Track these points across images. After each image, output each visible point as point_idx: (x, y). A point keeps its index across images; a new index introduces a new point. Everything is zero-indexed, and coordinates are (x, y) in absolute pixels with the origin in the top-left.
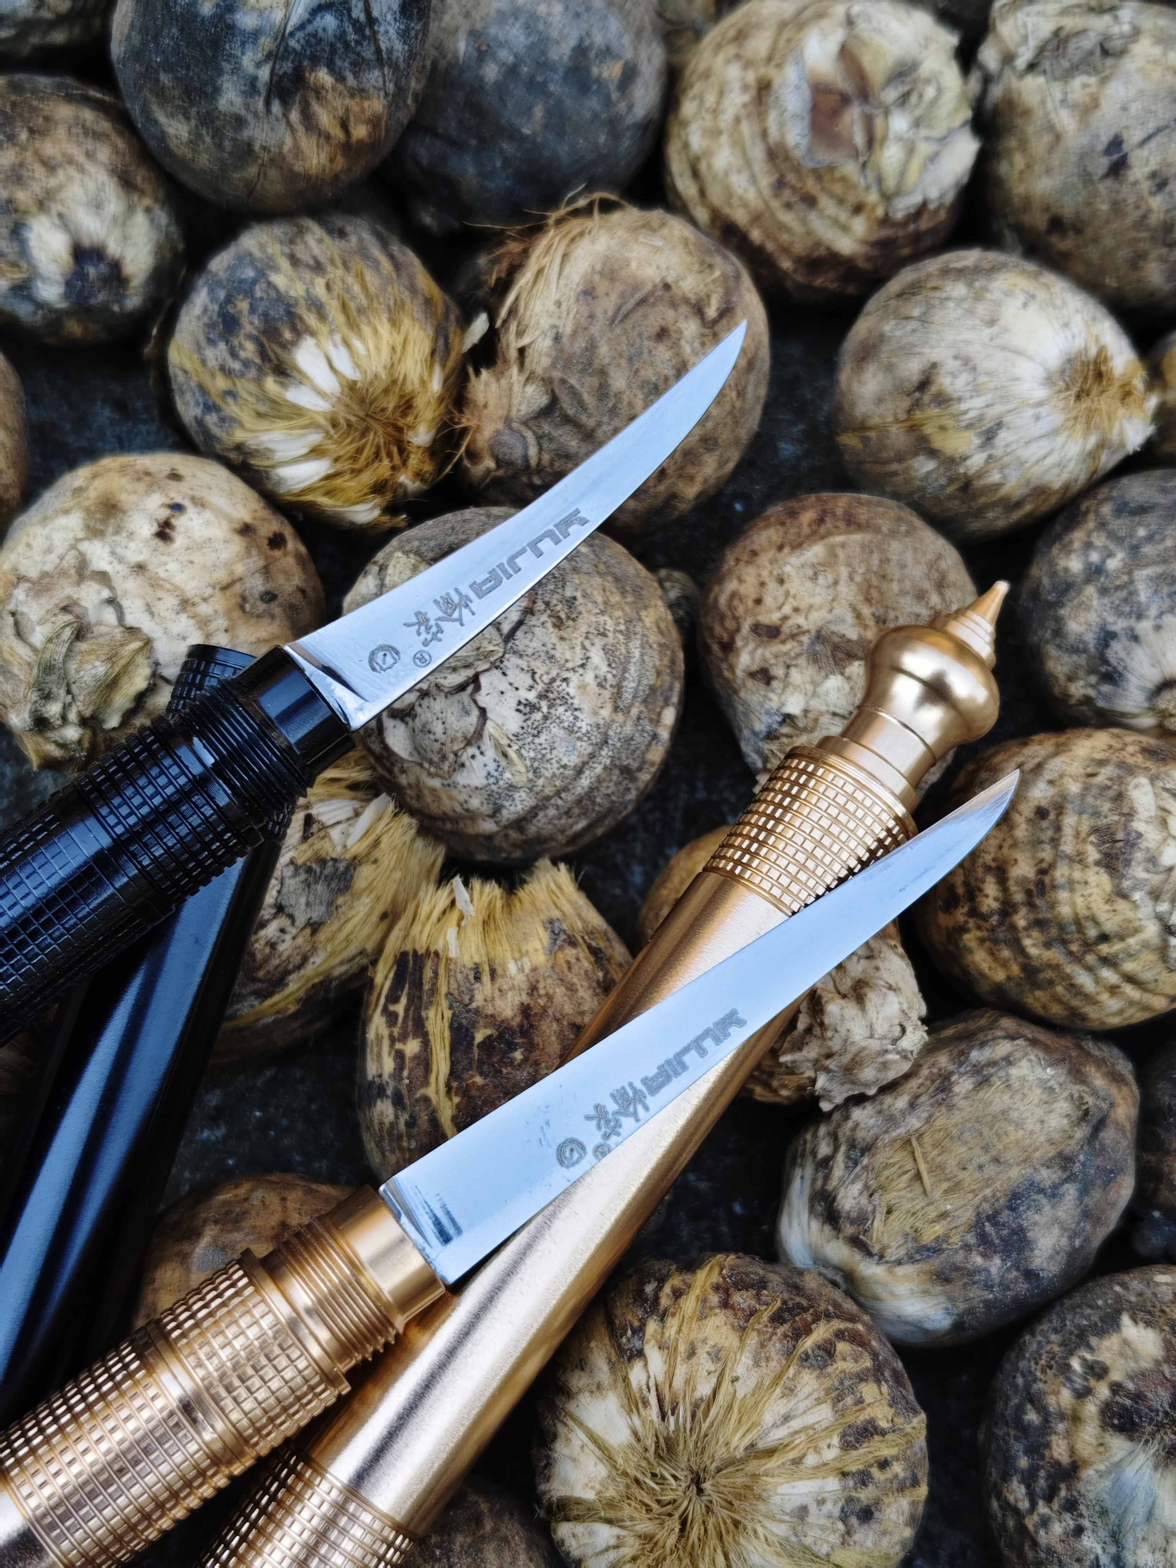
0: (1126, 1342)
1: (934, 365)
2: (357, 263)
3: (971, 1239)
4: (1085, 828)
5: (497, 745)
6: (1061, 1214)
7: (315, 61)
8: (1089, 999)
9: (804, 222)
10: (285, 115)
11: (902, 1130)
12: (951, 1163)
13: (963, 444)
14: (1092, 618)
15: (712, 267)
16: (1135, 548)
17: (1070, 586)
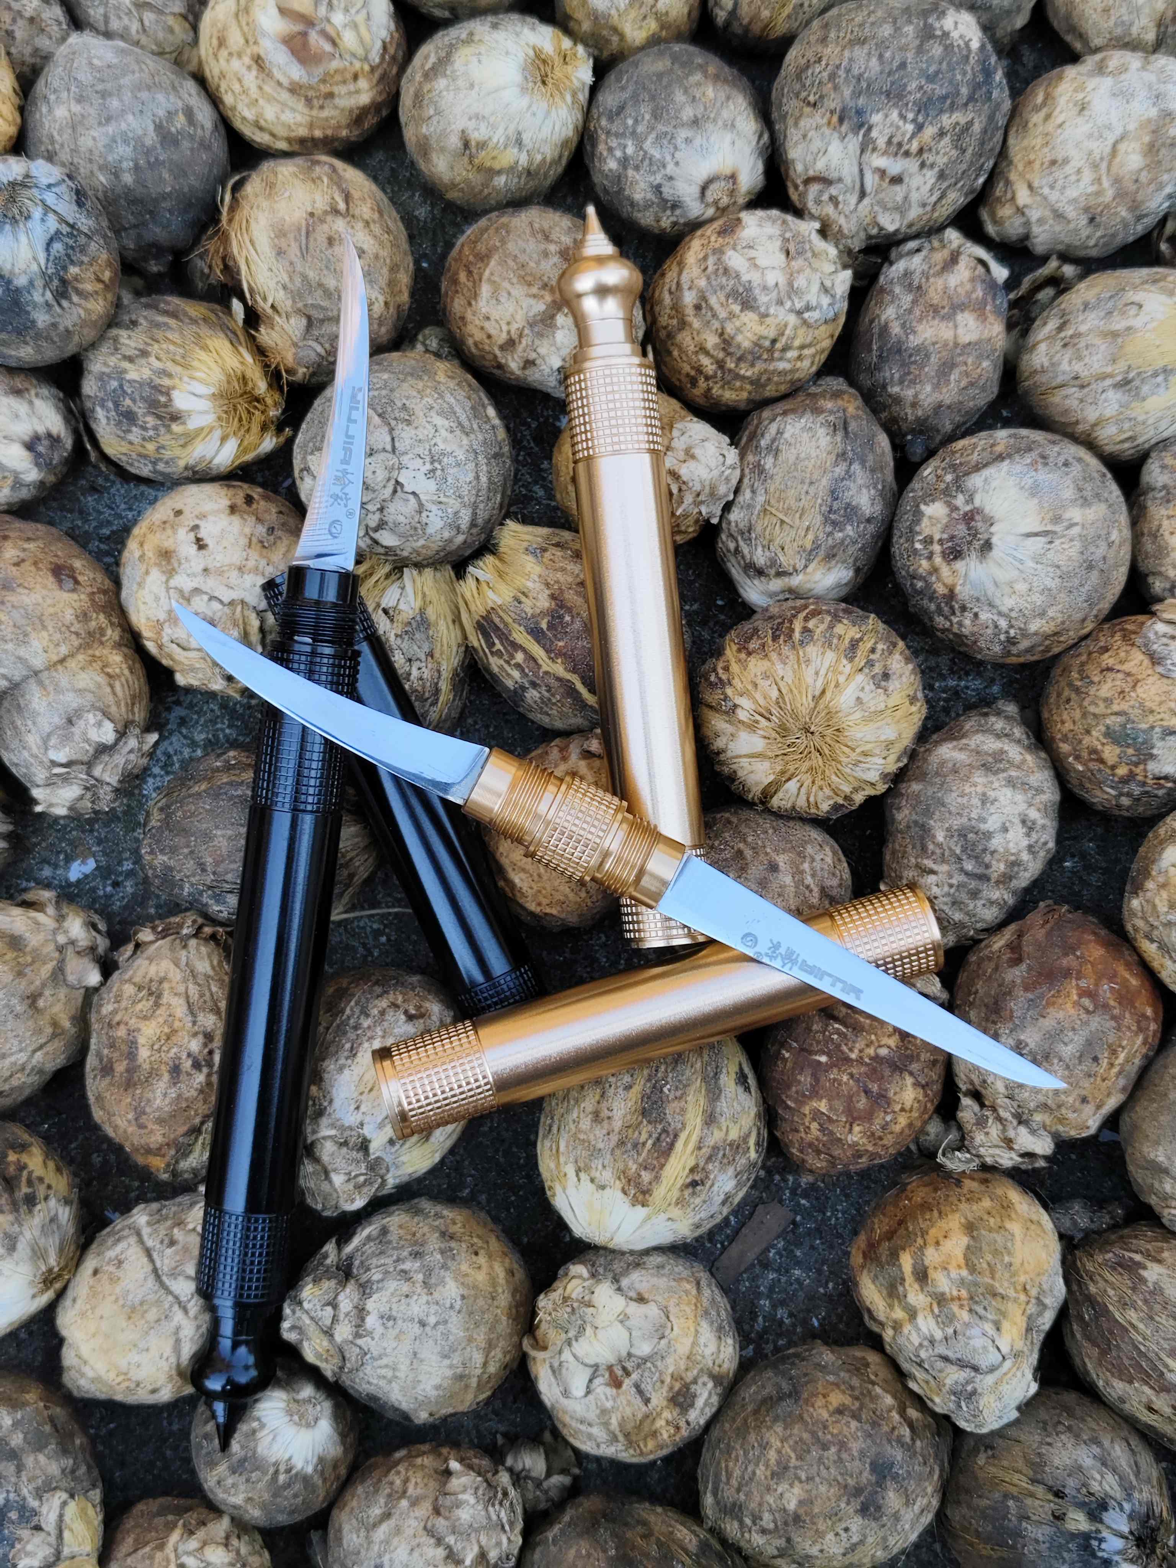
0: (931, 518)
1: (463, 131)
2: (159, 334)
3: (829, 529)
4: (723, 299)
5: (433, 502)
6: (860, 481)
7: (65, 268)
8: (793, 371)
9: (335, 107)
10: (71, 302)
11: (758, 507)
12: (792, 503)
13: (510, 157)
14: (642, 185)
15: (320, 178)
16: (634, 133)
17: (619, 177)
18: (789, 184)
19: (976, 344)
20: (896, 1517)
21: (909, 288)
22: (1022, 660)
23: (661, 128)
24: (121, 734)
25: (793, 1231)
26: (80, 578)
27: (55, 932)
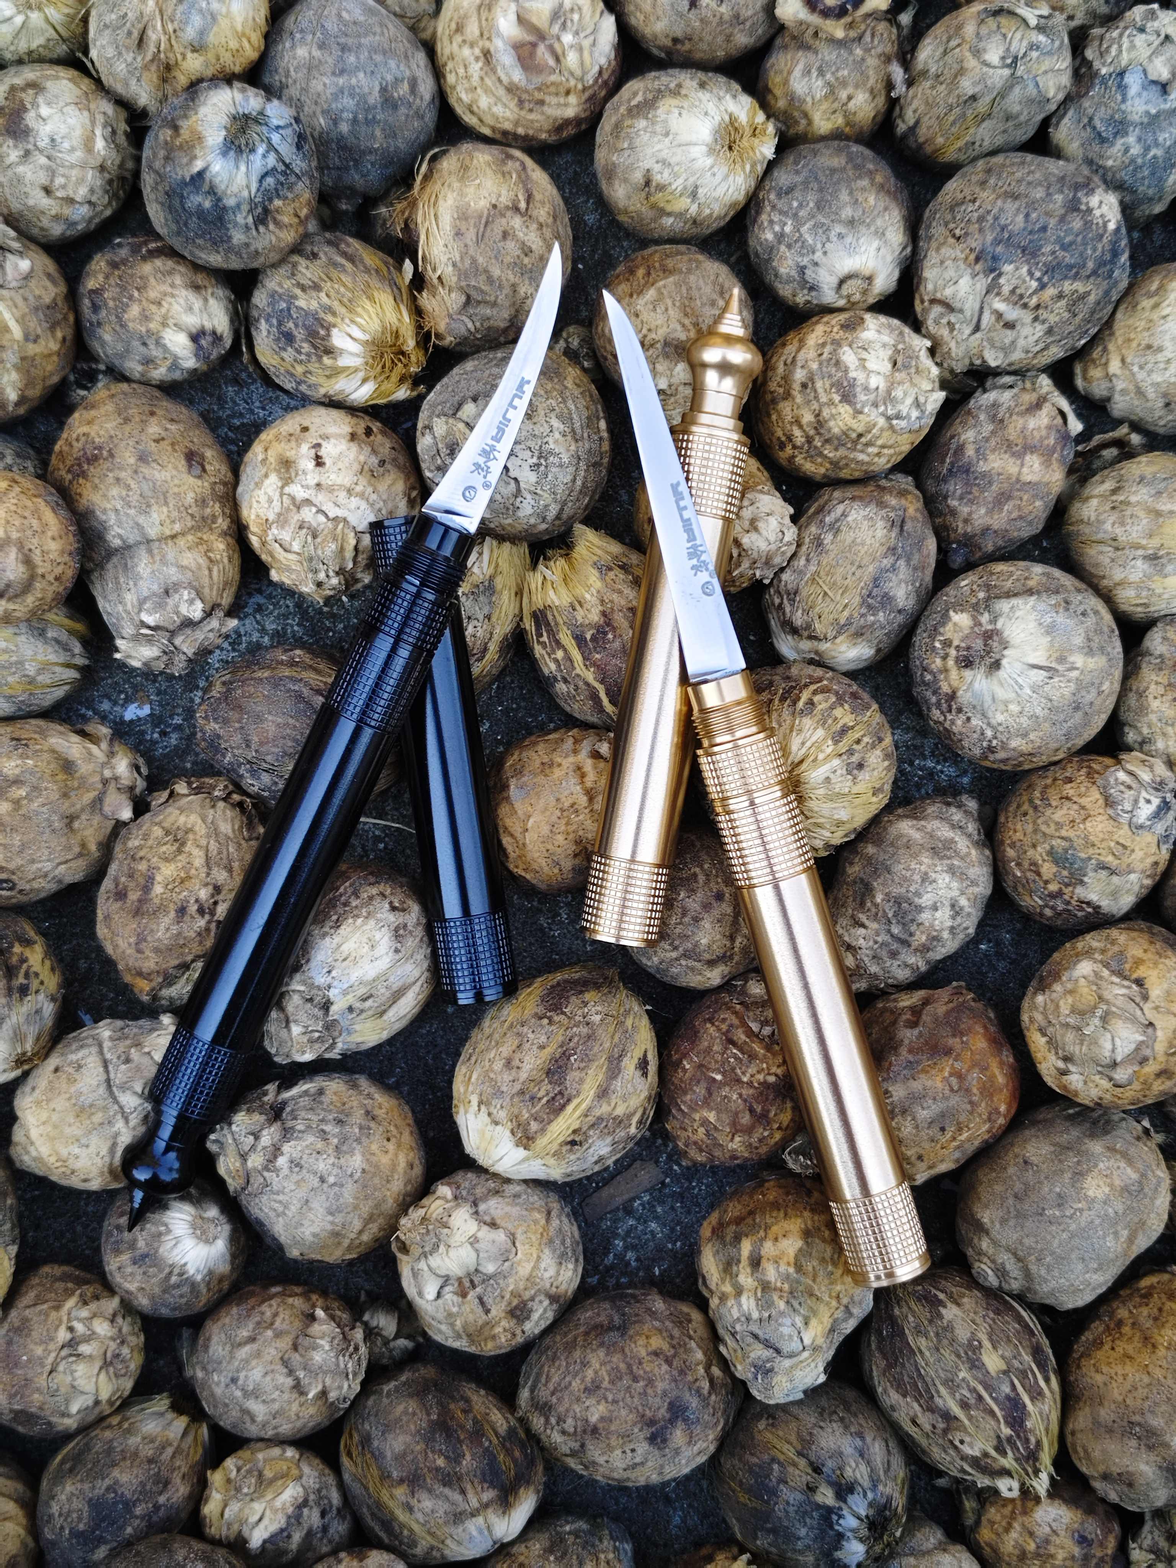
0: (955, 624)
1: (648, 171)
2: (334, 274)
3: (864, 610)
4: (828, 386)
5: (530, 491)
6: (901, 576)
7: (271, 200)
8: (870, 463)
9: (543, 113)
10: (267, 229)
11: (808, 575)
12: (838, 578)
13: (683, 204)
14: (790, 262)
15: (510, 173)
16: (795, 215)
17: (772, 248)
18: (917, 296)
19: (1036, 484)
20: (677, 1452)
21: (993, 418)
22: (995, 766)
23: (820, 218)
24: (208, 614)
25: (660, 1190)
26: (208, 467)
27: (103, 765)
